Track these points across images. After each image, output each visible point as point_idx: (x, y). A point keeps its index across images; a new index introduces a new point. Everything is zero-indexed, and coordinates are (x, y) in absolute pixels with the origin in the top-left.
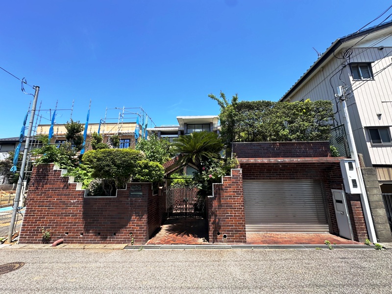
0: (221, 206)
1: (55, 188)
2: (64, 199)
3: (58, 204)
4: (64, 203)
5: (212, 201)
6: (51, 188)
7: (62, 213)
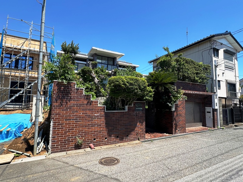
0: (178, 115)
2: (89, 113)
3: (84, 117)
5: (174, 113)
6: (75, 104)
7: (88, 125)
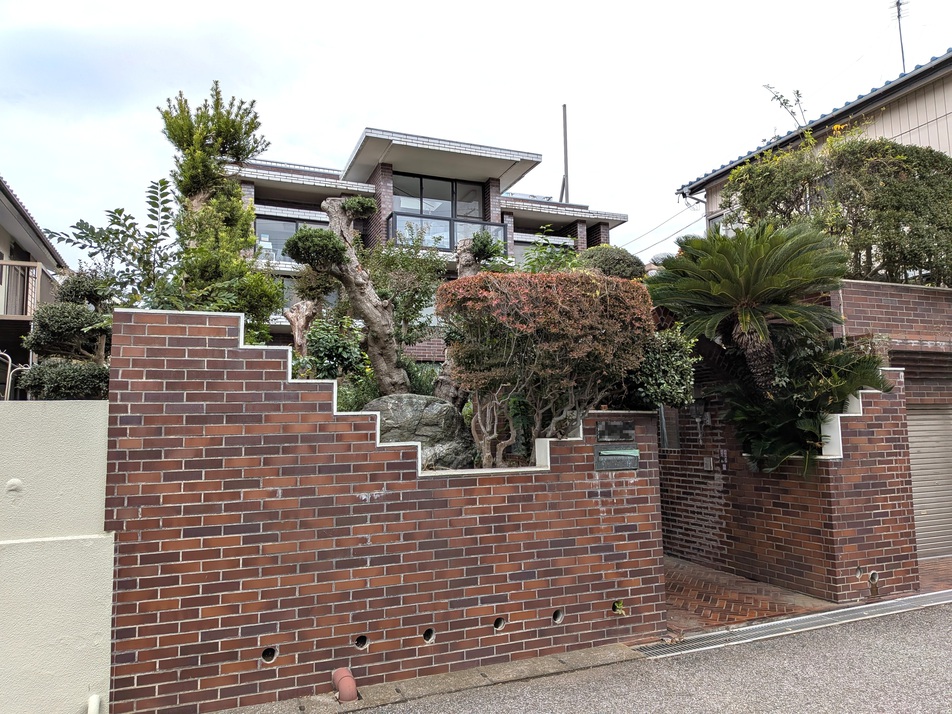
1: (267, 439)
2: (323, 487)
3: (296, 514)
4: (326, 508)
5: (838, 472)
6: (243, 441)
7: (322, 555)
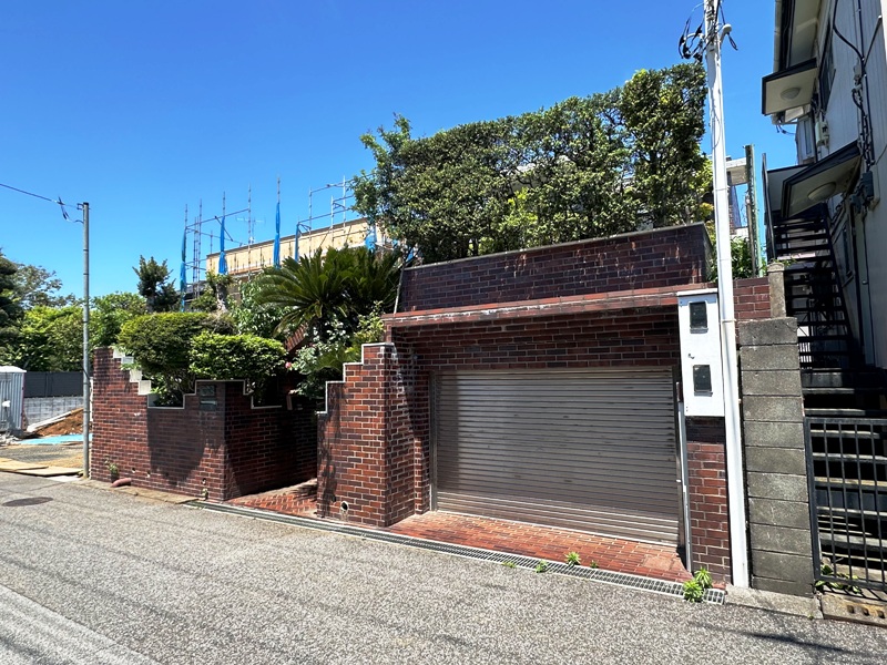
0: (340, 436)
1: (118, 391)
2: (127, 410)
3: (122, 419)
4: (128, 417)
6: (113, 391)
7: (127, 435)
